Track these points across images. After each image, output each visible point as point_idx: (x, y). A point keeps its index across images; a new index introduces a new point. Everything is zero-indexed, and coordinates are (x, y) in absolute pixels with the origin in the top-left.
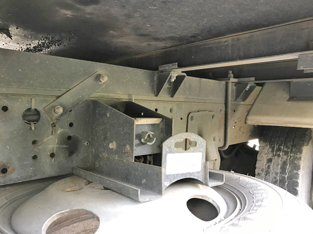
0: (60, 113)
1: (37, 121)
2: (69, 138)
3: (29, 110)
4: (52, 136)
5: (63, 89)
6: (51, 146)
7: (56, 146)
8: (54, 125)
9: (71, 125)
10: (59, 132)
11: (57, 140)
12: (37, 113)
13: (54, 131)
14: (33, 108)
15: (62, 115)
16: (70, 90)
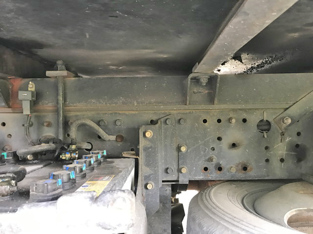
0: (288, 124)
1: (268, 130)
2: (297, 146)
3: (262, 121)
4: (281, 143)
5: (290, 101)
6: (280, 152)
7: (285, 153)
8: (283, 134)
9: (299, 134)
10: (287, 140)
11: (285, 147)
12: (268, 123)
13: (283, 139)
14: (265, 119)
15: (290, 125)
16: (297, 102)
